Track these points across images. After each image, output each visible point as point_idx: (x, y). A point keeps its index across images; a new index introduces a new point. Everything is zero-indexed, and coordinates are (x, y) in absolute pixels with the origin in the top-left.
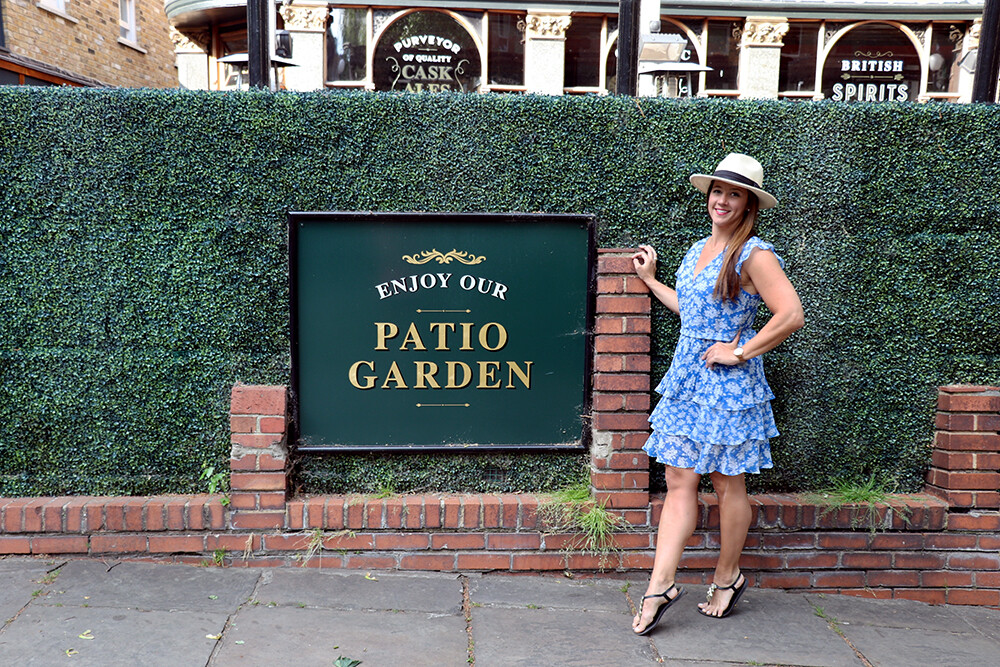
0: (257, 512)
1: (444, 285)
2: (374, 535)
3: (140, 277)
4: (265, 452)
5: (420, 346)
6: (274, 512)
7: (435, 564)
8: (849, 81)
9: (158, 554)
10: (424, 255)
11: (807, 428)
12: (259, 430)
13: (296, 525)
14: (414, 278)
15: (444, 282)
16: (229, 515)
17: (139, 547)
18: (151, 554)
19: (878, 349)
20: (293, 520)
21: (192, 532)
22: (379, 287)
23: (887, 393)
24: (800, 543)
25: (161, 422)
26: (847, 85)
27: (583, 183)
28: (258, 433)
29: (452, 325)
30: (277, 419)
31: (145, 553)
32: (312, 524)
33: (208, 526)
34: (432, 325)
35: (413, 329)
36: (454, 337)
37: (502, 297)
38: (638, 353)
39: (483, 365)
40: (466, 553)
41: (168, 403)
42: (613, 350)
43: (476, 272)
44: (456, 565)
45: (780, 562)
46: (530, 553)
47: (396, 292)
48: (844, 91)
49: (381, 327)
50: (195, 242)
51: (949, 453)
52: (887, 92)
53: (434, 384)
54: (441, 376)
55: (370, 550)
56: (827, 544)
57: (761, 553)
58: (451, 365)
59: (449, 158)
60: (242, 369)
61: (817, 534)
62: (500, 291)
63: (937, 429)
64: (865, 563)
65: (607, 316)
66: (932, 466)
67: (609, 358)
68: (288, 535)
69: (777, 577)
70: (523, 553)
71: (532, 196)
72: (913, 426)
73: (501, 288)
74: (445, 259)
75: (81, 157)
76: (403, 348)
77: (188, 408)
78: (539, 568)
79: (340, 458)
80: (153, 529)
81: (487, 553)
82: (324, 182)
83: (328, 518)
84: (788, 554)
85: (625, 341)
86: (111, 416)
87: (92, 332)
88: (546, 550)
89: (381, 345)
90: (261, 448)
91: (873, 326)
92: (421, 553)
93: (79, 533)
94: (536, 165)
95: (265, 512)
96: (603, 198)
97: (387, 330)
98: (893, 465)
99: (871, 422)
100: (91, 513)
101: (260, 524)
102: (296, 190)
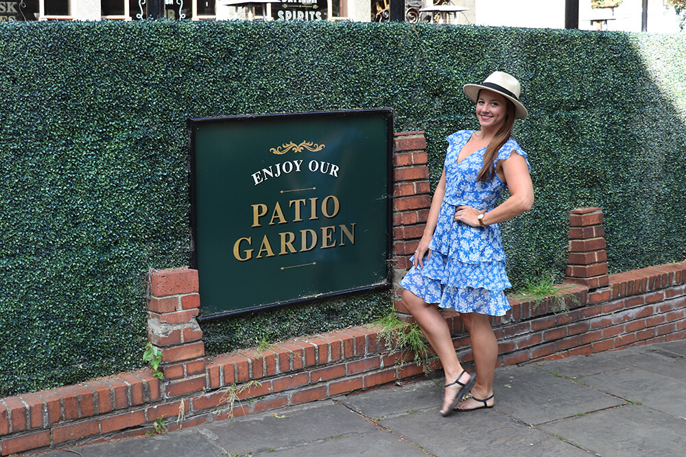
0: (185, 379)
1: (298, 170)
2: (271, 380)
3: (71, 186)
4: (187, 326)
5: (283, 220)
6: (198, 376)
7: (315, 395)
8: (287, 9)
9: (109, 434)
10: (284, 147)
11: (509, 249)
12: (180, 308)
13: (215, 385)
14: (278, 166)
15: (298, 166)
16: (163, 387)
17: (92, 430)
18: (103, 435)
19: (542, 190)
20: (212, 382)
21: (134, 408)
22: (254, 175)
23: (547, 218)
24: (523, 330)
25: (88, 314)
26: (286, 12)
27: (383, 86)
28: (180, 311)
29: (304, 201)
30: (194, 295)
31: (97, 435)
32: (227, 381)
33: (147, 400)
34: (291, 202)
35: (278, 207)
36: (305, 209)
37: (336, 175)
38: (424, 208)
39: (325, 230)
40: (334, 381)
41: (94, 296)
42: (410, 208)
43: (319, 157)
44: (328, 393)
45: (513, 345)
46: (374, 373)
47: (266, 179)
48: (284, 15)
49: (256, 207)
50: (116, 150)
51: (584, 254)
52: (309, 16)
53: (293, 250)
54: (297, 243)
55: (269, 394)
56: (536, 327)
57: (504, 342)
58: (304, 232)
59: (302, 70)
60: (153, 257)
61: (530, 322)
62: (334, 171)
63: (570, 239)
64: (555, 336)
65: (403, 183)
66: (568, 264)
67: (409, 214)
68: (209, 394)
69: (512, 356)
70: (370, 374)
71: (353, 97)
72: (560, 240)
73: (335, 168)
74: (298, 149)
75: (25, 82)
76: (271, 223)
77: (111, 298)
78: (380, 383)
79: (227, 322)
80: (104, 412)
81: (347, 378)
82: (214, 93)
83: (238, 373)
84: (518, 339)
85: (416, 200)
86: (46, 315)
87: (31, 239)
88: (385, 368)
89: (256, 223)
90: (184, 323)
91: (540, 174)
92: (304, 389)
93: (42, 429)
94: (355, 73)
95: (191, 378)
96: (396, 95)
97: (260, 209)
98: (550, 267)
99: (540, 239)
100: (51, 408)
101: (188, 390)
102: (195, 101)
